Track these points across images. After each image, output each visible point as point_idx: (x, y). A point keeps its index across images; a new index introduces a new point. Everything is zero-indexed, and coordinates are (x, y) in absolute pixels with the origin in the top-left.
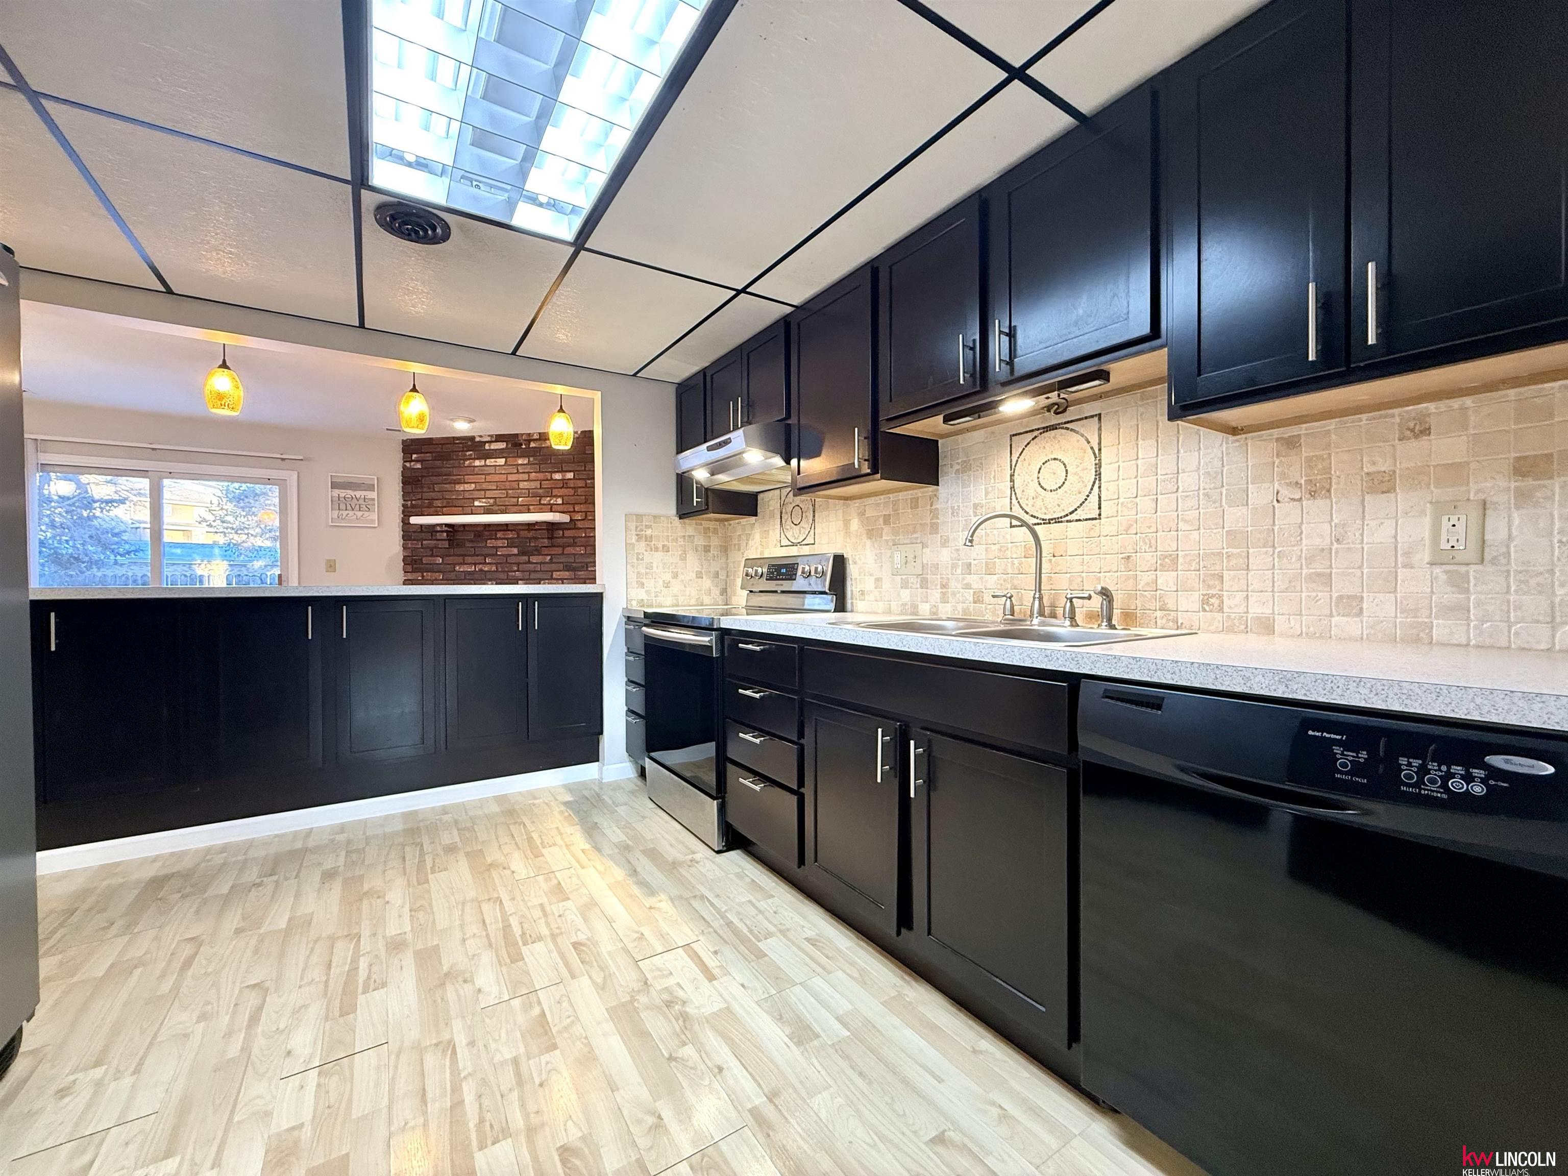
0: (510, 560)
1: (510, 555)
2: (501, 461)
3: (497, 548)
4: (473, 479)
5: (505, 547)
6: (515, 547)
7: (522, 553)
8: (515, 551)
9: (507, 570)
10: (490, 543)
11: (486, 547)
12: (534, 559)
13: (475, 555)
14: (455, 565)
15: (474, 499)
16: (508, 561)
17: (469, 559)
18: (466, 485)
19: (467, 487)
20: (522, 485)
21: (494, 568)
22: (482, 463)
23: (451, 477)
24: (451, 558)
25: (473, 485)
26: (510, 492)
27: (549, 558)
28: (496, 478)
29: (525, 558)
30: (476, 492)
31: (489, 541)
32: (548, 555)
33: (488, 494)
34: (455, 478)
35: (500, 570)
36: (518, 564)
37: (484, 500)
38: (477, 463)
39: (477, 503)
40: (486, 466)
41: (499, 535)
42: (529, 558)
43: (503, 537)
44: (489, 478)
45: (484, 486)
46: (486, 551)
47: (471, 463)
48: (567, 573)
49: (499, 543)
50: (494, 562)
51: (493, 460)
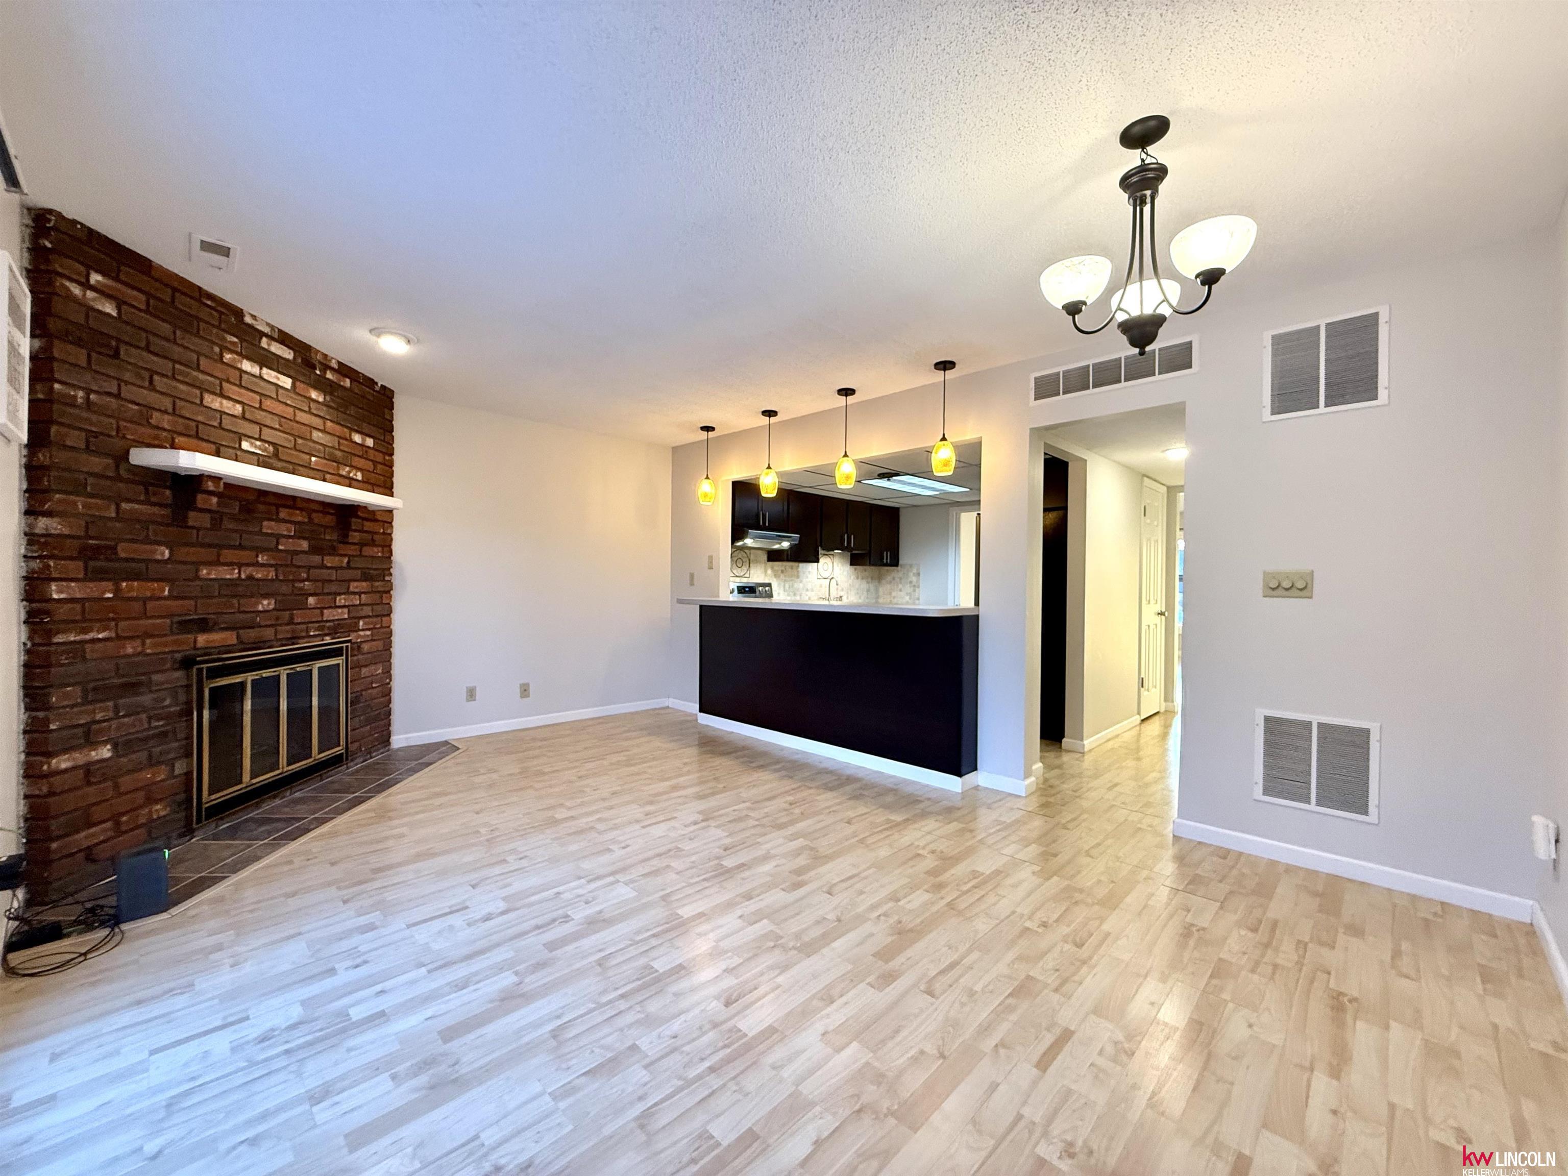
0: (298, 561)
1: (297, 553)
2: (287, 382)
3: (278, 537)
4: (240, 394)
5: (290, 537)
6: (304, 538)
7: (315, 550)
8: (305, 545)
9: (291, 578)
10: (269, 527)
11: (260, 533)
12: (329, 561)
13: (241, 547)
14: (198, 564)
15: (241, 437)
16: (294, 562)
17: (228, 555)
18: (225, 402)
19: (227, 406)
20: (316, 435)
21: (272, 574)
22: (255, 370)
23: (195, 373)
24: (192, 550)
25: (239, 408)
26: (300, 441)
27: (346, 560)
28: (279, 409)
29: (317, 559)
30: (246, 424)
31: (265, 523)
32: (345, 555)
33: (267, 434)
34: (202, 377)
35: (281, 578)
36: (309, 568)
37: (258, 443)
38: (247, 366)
39: (245, 445)
40: (261, 377)
41: (283, 514)
42: (323, 560)
43: (287, 518)
44: (267, 403)
45: (260, 416)
46: (258, 541)
47: (234, 359)
48: (364, 584)
49: (283, 529)
50: (272, 562)
51: (274, 373)
